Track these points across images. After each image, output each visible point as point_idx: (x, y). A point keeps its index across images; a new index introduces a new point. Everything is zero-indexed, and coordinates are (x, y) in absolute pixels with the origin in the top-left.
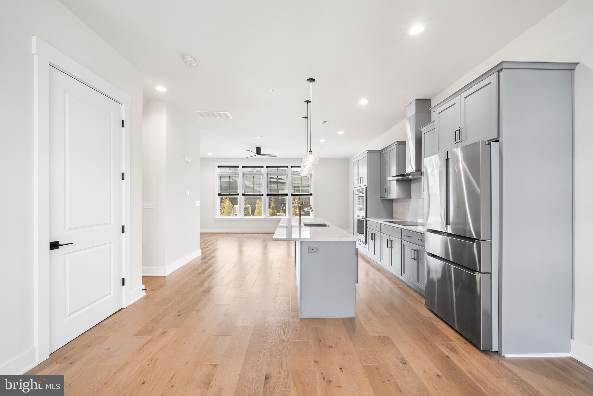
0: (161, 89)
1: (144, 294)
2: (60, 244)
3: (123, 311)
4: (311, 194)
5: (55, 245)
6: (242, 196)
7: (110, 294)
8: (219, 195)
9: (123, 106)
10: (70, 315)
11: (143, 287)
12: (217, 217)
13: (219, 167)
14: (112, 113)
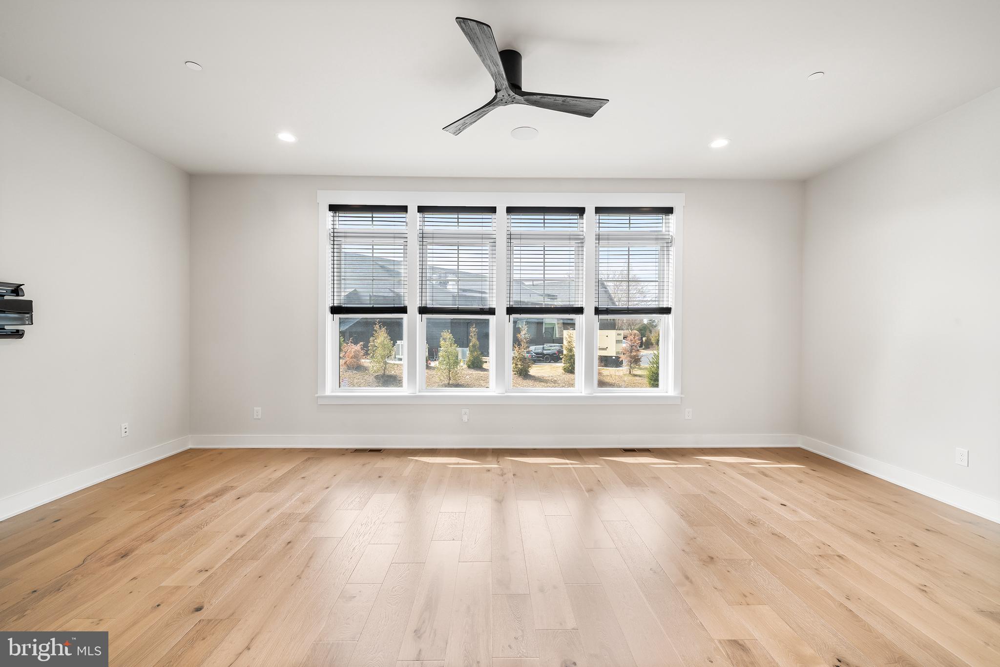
4: (667, 311)
6: (419, 316)
8: (335, 310)
12: (328, 392)
13: (333, 208)
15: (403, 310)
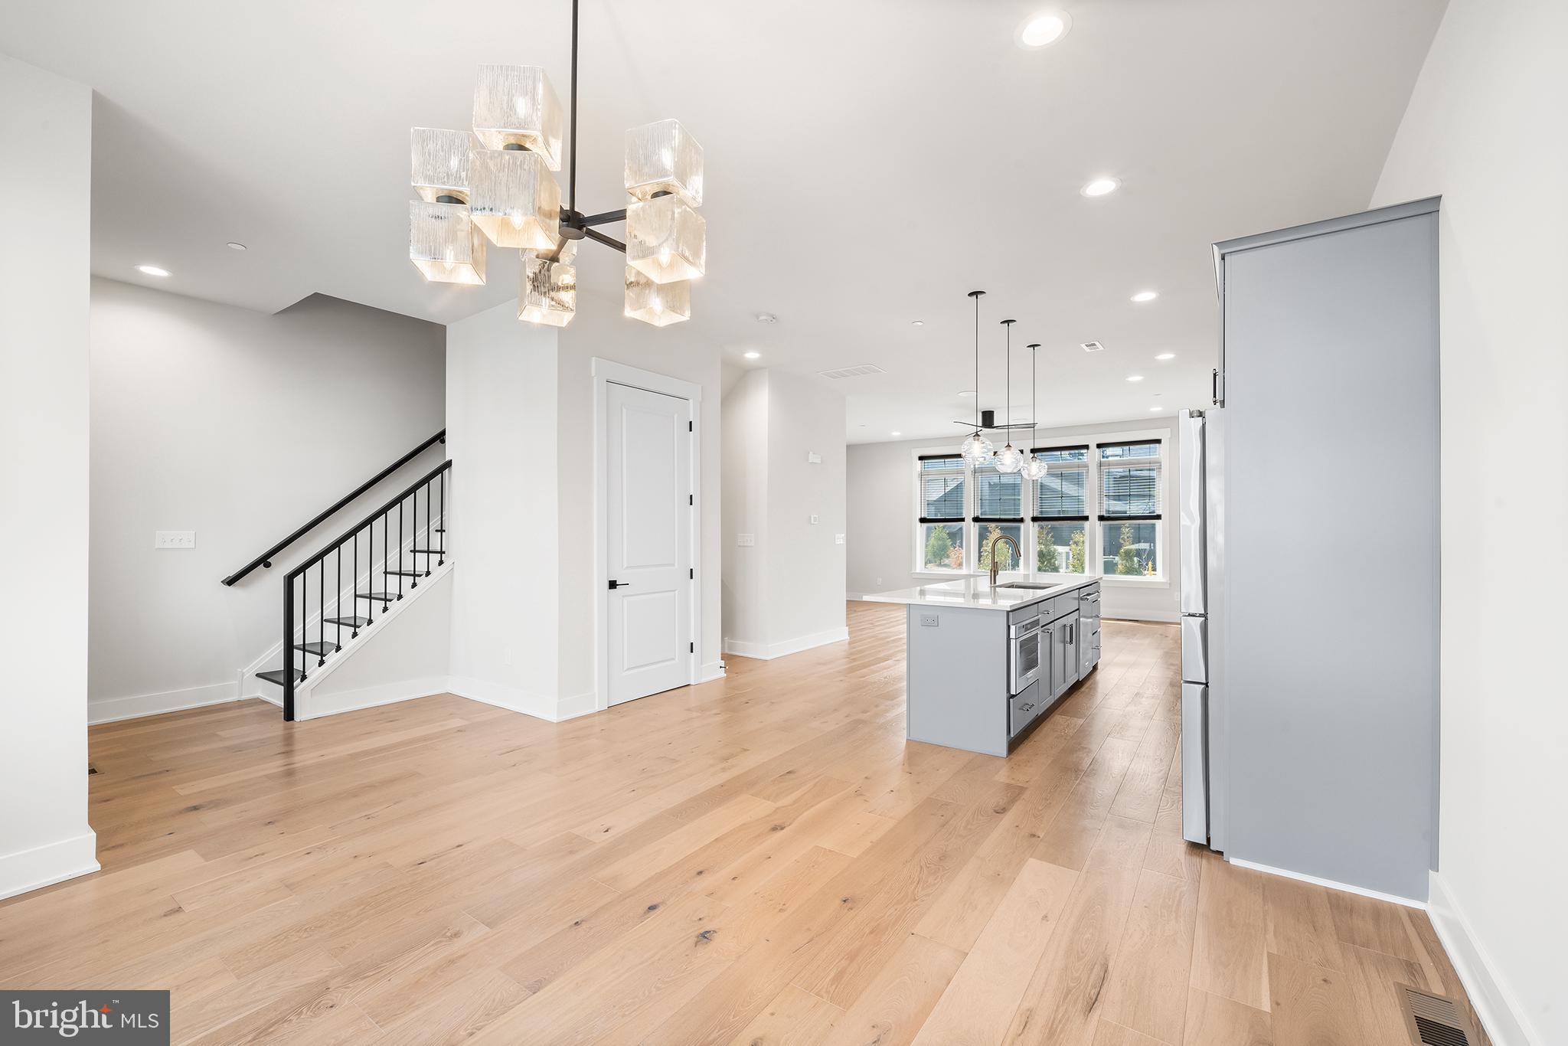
0: (752, 355)
1: (722, 674)
2: (617, 583)
3: (692, 687)
4: (1158, 517)
5: (613, 585)
6: (973, 523)
7: (674, 659)
8: (924, 520)
9: (691, 401)
10: (628, 669)
11: (722, 663)
12: (918, 571)
13: (921, 458)
14: (676, 416)
15: (963, 520)
